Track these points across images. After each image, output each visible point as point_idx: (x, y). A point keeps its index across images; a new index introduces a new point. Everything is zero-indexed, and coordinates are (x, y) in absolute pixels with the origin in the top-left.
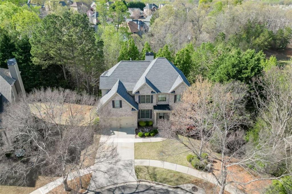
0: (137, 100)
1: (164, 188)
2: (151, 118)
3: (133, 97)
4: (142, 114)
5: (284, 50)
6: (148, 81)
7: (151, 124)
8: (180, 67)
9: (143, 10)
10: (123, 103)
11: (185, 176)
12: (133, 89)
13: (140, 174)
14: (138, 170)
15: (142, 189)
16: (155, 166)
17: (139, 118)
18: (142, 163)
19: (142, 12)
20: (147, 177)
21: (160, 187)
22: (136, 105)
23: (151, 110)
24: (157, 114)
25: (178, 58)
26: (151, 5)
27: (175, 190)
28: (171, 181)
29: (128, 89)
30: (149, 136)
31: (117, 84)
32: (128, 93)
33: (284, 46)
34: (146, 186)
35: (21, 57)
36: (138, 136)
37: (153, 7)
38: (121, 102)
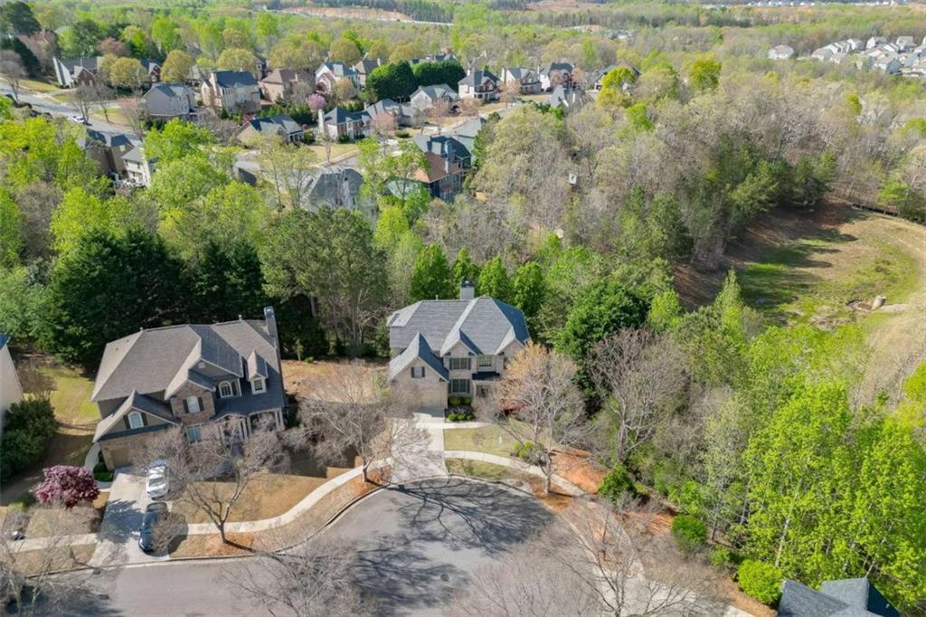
0: (447, 365)
1: (483, 483)
2: (468, 392)
3: (441, 360)
4: (455, 386)
5: (812, 210)
6: (464, 338)
7: (468, 401)
8: (524, 297)
9: (456, 89)
10: (426, 370)
11: (509, 471)
12: (440, 348)
13: (452, 468)
14: (449, 463)
15: (454, 484)
16: (472, 458)
17: (449, 392)
18: (453, 455)
19: (453, 95)
20: (461, 470)
21: (476, 481)
22: (444, 372)
23: (469, 381)
24: (477, 386)
25: (519, 281)
26: (478, 75)
27: (495, 485)
28: (492, 476)
29: (433, 348)
30: (465, 419)
31: (416, 340)
32: (434, 355)
33: (811, 202)
34: (460, 480)
35: (240, 281)
36: (448, 420)
37: (484, 79)
38: (423, 369)
